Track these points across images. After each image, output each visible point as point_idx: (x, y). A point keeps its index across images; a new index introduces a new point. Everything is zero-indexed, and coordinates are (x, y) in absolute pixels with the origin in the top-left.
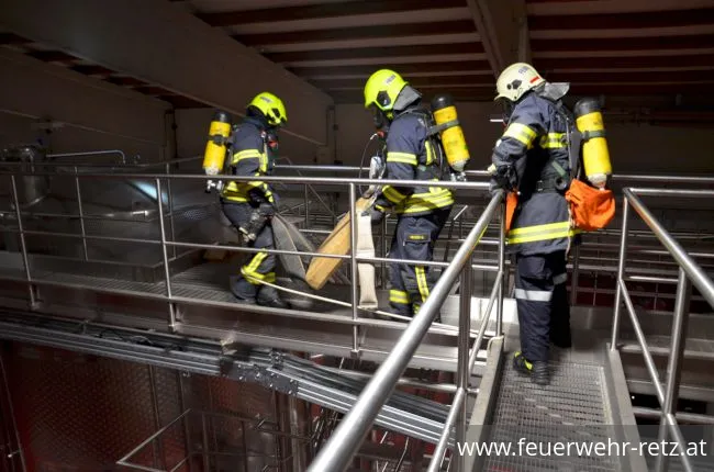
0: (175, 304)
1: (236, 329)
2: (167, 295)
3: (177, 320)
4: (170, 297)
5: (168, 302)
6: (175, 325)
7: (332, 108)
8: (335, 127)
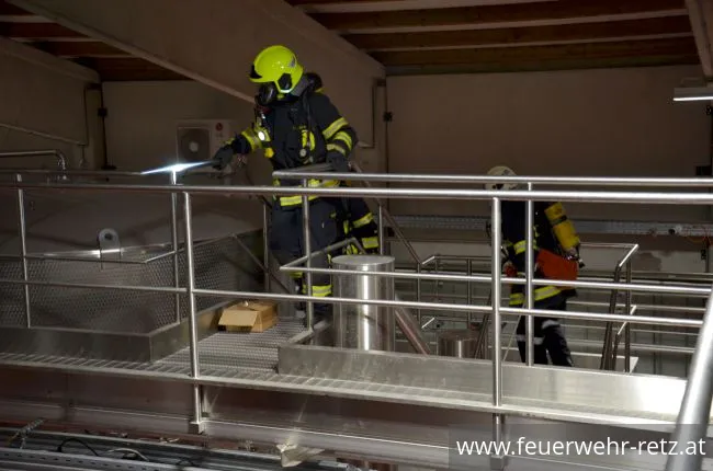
0: (202, 387)
1: (298, 425)
2: (193, 375)
3: (204, 415)
4: (197, 377)
5: (192, 384)
6: (201, 422)
7: (381, 83)
8: (388, 117)
